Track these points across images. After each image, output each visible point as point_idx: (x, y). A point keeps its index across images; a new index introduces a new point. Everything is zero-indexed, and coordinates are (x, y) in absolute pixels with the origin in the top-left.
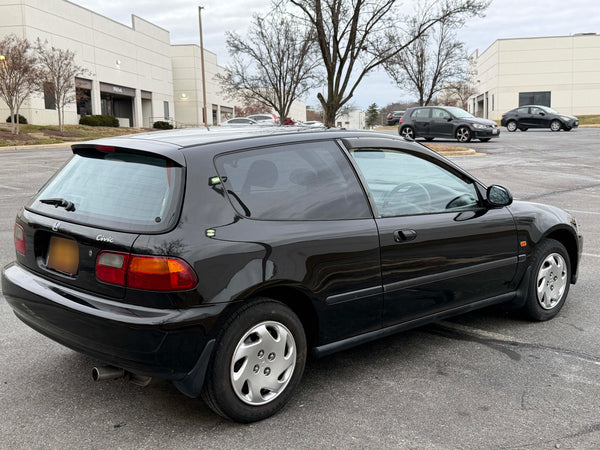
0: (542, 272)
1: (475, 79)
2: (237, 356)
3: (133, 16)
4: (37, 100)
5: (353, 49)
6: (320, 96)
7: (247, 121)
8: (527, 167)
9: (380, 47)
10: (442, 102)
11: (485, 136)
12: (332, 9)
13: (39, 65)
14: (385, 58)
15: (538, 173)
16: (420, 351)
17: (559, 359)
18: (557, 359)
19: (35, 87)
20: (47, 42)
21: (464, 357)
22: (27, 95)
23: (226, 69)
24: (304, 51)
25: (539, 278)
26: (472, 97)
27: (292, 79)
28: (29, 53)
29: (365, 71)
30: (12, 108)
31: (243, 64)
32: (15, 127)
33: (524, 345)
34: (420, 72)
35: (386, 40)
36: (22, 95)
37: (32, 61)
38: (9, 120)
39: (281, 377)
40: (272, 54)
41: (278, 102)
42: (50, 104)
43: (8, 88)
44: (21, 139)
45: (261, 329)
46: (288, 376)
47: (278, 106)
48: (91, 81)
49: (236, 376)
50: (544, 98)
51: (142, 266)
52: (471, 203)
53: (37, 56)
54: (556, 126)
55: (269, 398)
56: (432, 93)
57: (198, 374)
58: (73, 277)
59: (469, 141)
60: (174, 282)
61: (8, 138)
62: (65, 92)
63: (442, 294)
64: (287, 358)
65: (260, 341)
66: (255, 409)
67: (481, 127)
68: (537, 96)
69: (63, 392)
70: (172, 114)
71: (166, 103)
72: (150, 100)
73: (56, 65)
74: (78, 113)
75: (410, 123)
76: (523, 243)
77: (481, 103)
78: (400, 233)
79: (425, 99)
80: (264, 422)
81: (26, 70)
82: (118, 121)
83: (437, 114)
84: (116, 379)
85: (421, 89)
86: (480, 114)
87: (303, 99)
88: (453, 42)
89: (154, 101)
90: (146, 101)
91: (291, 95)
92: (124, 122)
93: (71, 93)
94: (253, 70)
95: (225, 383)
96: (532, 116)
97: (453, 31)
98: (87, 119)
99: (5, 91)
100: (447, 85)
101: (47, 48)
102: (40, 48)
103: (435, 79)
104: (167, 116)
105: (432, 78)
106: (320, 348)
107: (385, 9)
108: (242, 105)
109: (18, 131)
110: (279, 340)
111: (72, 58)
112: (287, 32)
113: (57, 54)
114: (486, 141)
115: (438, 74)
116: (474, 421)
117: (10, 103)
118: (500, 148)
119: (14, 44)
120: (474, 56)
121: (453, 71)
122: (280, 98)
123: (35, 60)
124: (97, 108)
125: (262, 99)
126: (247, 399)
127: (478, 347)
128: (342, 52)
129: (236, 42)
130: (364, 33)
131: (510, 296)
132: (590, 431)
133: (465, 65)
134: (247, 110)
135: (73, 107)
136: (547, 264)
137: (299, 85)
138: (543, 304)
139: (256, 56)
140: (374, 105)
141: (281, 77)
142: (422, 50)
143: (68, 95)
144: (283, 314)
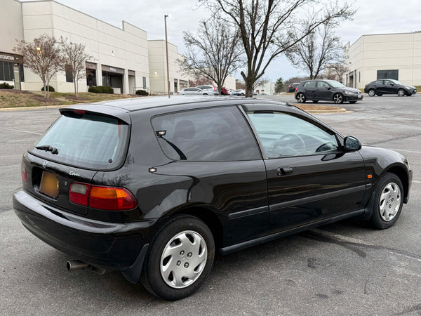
0: (383, 196)
1: (347, 61)
2: (165, 255)
3: (123, 21)
4: (61, 76)
5: (265, 42)
6: (242, 73)
7: (196, 90)
8: (380, 121)
9: (283, 41)
10: (325, 76)
11: (353, 100)
12: (251, 16)
13: (62, 54)
14: (286, 48)
15: (387, 124)
16: (297, 250)
17: (393, 257)
18: (391, 257)
19: (60, 68)
20: (67, 39)
21: (326, 254)
22: (54, 73)
23: (183, 56)
24: (234, 44)
25: (381, 199)
26: (346, 73)
27: (226, 62)
28: (56, 46)
29: (273, 57)
30: (44, 82)
31: (194, 52)
32: (47, 94)
33: (369, 246)
34: (311, 57)
35: (287, 36)
36: (51, 73)
37: (58, 51)
38: (43, 89)
39: (196, 269)
40: (213, 45)
41: (216, 77)
42: (70, 79)
43: (42, 68)
44: (50, 101)
45: (182, 236)
46: (201, 269)
47: (217, 80)
48: (96, 64)
49: (164, 269)
50: (394, 74)
51: (98, 193)
52: (333, 148)
53: (61, 48)
54: (401, 93)
55: (188, 283)
56: (318, 71)
57: (137, 267)
58: (55, 199)
59: (342, 103)
60: (121, 204)
61: (42, 101)
62: (79, 71)
63: (314, 211)
64: (200, 256)
65: (181, 244)
66: (177, 291)
67: (350, 93)
68: (390, 73)
69: (52, 275)
70: (148, 85)
71: (144, 78)
72: (134, 76)
73: (73, 53)
74: (88, 85)
75: (302, 91)
76: (370, 176)
77: (351, 78)
78: (282, 169)
79: (314, 74)
80: (184, 300)
81: (54, 57)
82: (113, 90)
83: (321, 85)
84: (83, 269)
85: (311, 69)
86: (351, 85)
87: (233, 75)
88: (333, 37)
89: (136, 77)
90: (132, 77)
91: (225, 73)
92: (117, 91)
93: (83, 72)
94: (200, 56)
95: (156, 273)
96: (386, 86)
97: (333, 30)
98: (93, 88)
99: (40, 71)
100: (329, 65)
101: (67, 43)
102: (63, 43)
103: (320, 62)
104: (145, 87)
105: (318, 60)
106: (224, 249)
107: (286, 16)
108: (193, 79)
109: (48, 96)
110: (194, 244)
111: (83, 49)
112: (223, 31)
113: (73, 47)
114: (353, 103)
115: (322, 58)
116: (330, 302)
117: (43, 78)
118: (363, 107)
119: (46, 40)
120: (347, 46)
121: (333, 56)
122: (218, 75)
123: (59, 50)
124: (100, 81)
125: (206, 75)
126: (172, 284)
127: (337, 247)
128: (257, 44)
129: (190, 38)
130: (272, 32)
131: (361, 212)
132: (412, 310)
133: (341, 52)
134: (197, 82)
135: (84, 81)
136: (387, 190)
137: (231, 66)
138: (384, 218)
139: (203, 47)
140: (281, 79)
141: (219, 61)
142: (312, 43)
143: (81, 73)
144: (198, 226)
